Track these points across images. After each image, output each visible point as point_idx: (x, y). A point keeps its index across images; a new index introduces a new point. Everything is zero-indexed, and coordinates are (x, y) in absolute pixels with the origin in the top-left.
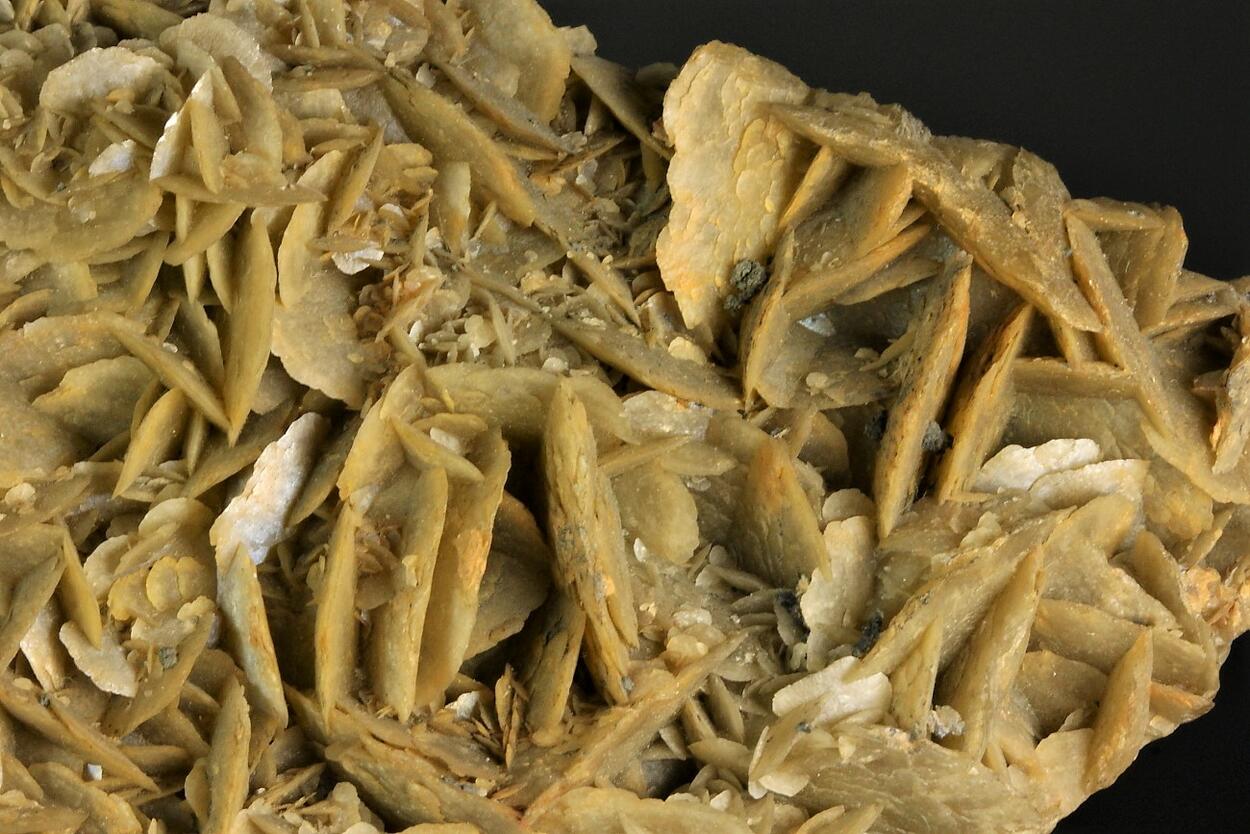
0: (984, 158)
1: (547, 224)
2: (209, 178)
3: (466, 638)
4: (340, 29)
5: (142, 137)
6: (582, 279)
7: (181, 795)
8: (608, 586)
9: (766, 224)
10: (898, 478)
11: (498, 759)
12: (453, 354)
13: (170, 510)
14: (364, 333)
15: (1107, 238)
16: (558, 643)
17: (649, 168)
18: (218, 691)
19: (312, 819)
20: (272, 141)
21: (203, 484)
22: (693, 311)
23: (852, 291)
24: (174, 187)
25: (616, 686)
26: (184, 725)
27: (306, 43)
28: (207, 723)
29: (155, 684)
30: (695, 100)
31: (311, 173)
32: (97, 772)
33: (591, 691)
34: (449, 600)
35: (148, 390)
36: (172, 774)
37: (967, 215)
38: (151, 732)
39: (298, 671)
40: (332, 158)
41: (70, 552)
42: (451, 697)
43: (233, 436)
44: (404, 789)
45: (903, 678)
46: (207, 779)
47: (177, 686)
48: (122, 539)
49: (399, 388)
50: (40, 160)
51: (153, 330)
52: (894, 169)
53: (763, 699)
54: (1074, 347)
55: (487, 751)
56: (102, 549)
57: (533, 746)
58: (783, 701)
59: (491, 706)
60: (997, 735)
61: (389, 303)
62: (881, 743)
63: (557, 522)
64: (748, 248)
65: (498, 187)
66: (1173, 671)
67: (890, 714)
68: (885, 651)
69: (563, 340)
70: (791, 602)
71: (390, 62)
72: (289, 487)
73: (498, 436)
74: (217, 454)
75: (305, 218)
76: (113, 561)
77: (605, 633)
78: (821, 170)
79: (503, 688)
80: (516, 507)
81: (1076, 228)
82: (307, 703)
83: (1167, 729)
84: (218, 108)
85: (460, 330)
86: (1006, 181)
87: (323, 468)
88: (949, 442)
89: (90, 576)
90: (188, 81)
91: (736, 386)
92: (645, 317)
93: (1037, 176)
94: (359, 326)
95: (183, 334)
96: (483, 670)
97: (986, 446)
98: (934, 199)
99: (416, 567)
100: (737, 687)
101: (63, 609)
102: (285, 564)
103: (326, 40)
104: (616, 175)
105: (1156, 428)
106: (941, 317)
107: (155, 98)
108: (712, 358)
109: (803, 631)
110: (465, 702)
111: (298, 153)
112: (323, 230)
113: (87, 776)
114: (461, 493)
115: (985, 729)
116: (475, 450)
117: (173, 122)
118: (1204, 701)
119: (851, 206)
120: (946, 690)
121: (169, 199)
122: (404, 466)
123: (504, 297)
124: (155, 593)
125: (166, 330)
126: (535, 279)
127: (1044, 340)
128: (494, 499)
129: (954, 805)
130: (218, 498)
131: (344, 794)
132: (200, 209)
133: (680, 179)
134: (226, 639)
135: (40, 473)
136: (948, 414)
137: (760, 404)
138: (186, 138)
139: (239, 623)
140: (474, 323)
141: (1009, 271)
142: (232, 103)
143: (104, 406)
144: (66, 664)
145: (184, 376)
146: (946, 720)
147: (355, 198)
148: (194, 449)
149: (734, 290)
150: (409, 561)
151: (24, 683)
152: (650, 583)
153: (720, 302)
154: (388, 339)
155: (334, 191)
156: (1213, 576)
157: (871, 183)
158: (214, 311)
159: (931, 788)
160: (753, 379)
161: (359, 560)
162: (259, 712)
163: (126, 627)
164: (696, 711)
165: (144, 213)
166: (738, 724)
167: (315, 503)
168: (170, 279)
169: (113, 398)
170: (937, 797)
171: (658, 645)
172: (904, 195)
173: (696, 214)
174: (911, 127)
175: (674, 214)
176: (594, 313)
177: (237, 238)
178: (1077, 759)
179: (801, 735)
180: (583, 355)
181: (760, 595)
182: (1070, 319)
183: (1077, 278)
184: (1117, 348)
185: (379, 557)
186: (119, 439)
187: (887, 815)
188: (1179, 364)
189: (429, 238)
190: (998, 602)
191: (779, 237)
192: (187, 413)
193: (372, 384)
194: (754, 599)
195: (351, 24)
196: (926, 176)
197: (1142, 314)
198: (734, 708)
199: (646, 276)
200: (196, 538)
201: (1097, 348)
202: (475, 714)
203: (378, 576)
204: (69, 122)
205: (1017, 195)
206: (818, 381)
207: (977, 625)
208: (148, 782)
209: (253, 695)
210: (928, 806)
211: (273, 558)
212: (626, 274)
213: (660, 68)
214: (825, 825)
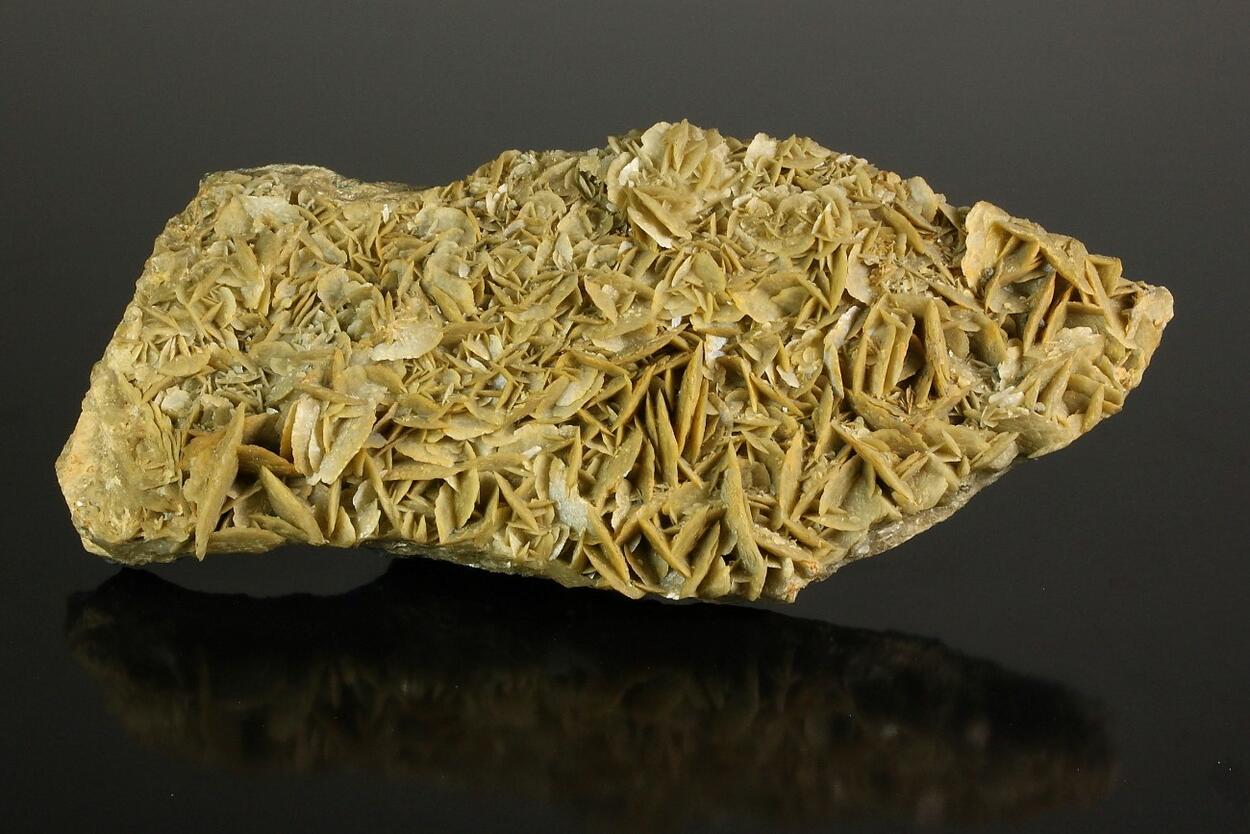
0: (1061, 241)
1: (929, 254)
2: (830, 235)
3: (899, 374)
4: (870, 192)
5: (810, 221)
6: (937, 270)
7: (810, 418)
8: (942, 362)
9: (995, 259)
10: (1030, 335)
11: (906, 412)
12: (899, 291)
13: (812, 332)
14: (871, 284)
15: (1098, 267)
16: (926, 378)
17: (960, 238)
18: (823, 388)
19: (850, 427)
20: (848, 223)
21: (821, 326)
22: (971, 282)
23: (1020, 279)
24: (818, 236)
25: (942, 391)
26: (813, 397)
27: (859, 194)
28: (819, 397)
29: (805, 384)
30: (975, 219)
31: (859, 234)
32: (785, 409)
33: (934, 393)
34: (894, 364)
35: (806, 297)
36: (808, 412)
37: (1055, 258)
38: (802, 399)
39: (848, 383)
40: (866, 230)
41: (781, 344)
42: (892, 393)
43: (831, 312)
44: (878, 418)
45: (1028, 393)
46: (818, 414)
47: (811, 385)
48: (797, 341)
49: (883, 300)
50: (778, 225)
51: (809, 279)
52: (1035, 242)
53: (986, 399)
54: (1085, 299)
55: (902, 409)
56: (790, 343)
57: (917, 408)
58: (992, 399)
59: (905, 396)
60: (1055, 413)
61: (881, 275)
62: (1020, 412)
63: (927, 342)
64: (989, 265)
65: (914, 241)
66: (1110, 397)
67: (1023, 404)
68: (1023, 385)
69: (931, 289)
70: (996, 370)
71: (884, 202)
72: (847, 328)
73: (911, 315)
74: (826, 317)
75: (857, 249)
76: (793, 348)
77: (940, 376)
78: (1011, 242)
79: (908, 391)
80: (915, 337)
81: (1088, 263)
82: (850, 392)
83: (1108, 416)
84: (832, 214)
85: (901, 284)
86: (1068, 248)
87: (857, 323)
88: (1046, 325)
89: (786, 351)
90: (824, 206)
91: (982, 305)
92: (956, 283)
93: (1078, 247)
94: (871, 281)
95: (817, 281)
96: (903, 385)
97: (1058, 328)
98: (1046, 252)
99: (885, 353)
100: (978, 395)
101: (777, 361)
102: (845, 349)
103: (865, 194)
104: (950, 240)
105: (1110, 326)
106: (1046, 288)
107: (813, 209)
108: (976, 297)
109: (999, 379)
110: (897, 394)
111: (856, 228)
112: (861, 252)
113: (782, 411)
114: (899, 331)
115: (1052, 411)
116: (904, 320)
117: (820, 217)
118: (1119, 407)
119: (1020, 253)
120: (1041, 398)
121: (817, 239)
122: (881, 322)
123: (915, 275)
124: (805, 357)
125: (813, 279)
126: (924, 270)
127: (1076, 296)
128: (909, 333)
129: (1041, 432)
130: (826, 330)
131: (860, 420)
132: (825, 243)
133: (969, 242)
134: (825, 372)
135: (772, 320)
136: (1047, 317)
137: (990, 311)
138: (823, 222)
139: (830, 367)
140: (905, 282)
141: (1066, 274)
142: (837, 213)
143: (791, 300)
144: (778, 376)
145: (818, 293)
146: (1041, 406)
147: (871, 244)
148: (819, 316)
149: (983, 275)
150: (883, 351)
151: (766, 381)
152: (954, 363)
153: (979, 280)
154: (879, 285)
155: (866, 240)
156: (1124, 370)
157: (1027, 246)
158: (828, 274)
159: (1035, 427)
160: (989, 303)
161: (868, 351)
162: (836, 395)
163: (796, 367)
164: (965, 401)
165: (810, 243)
166: (978, 406)
167: (854, 334)
168: (816, 263)
169: (795, 298)
170: (1036, 430)
171: (956, 381)
172: (1037, 250)
173: (974, 252)
174: (1040, 229)
175: (967, 253)
176: (941, 281)
177: (836, 254)
178: (1079, 424)
179: (996, 409)
180: (936, 293)
181: (987, 368)
182: (1084, 289)
183: (1088, 279)
184: (1099, 299)
185: (874, 350)
186: (796, 311)
187: (1021, 435)
188: (1119, 306)
189: (893, 256)
190: (1058, 373)
191: (998, 262)
192: (817, 304)
193: (874, 300)
194: (986, 369)
195: (873, 191)
196: (1044, 245)
197: (1107, 289)
198: (977, 400)
199: (956, 271)
200: (818, 343)
201: (1092, 299)
202: (899, 398)
203: (872, 355)
204: (787, 215)
205: (1070, 252)
206: (1008, 305)
207: (1052, 379)
208: (801, 413)
209: (833, 389)
210: (1034, 433)
211: (841, 349)
212: (951, 270)
213: (965, 208)
214: (1003, 437)
